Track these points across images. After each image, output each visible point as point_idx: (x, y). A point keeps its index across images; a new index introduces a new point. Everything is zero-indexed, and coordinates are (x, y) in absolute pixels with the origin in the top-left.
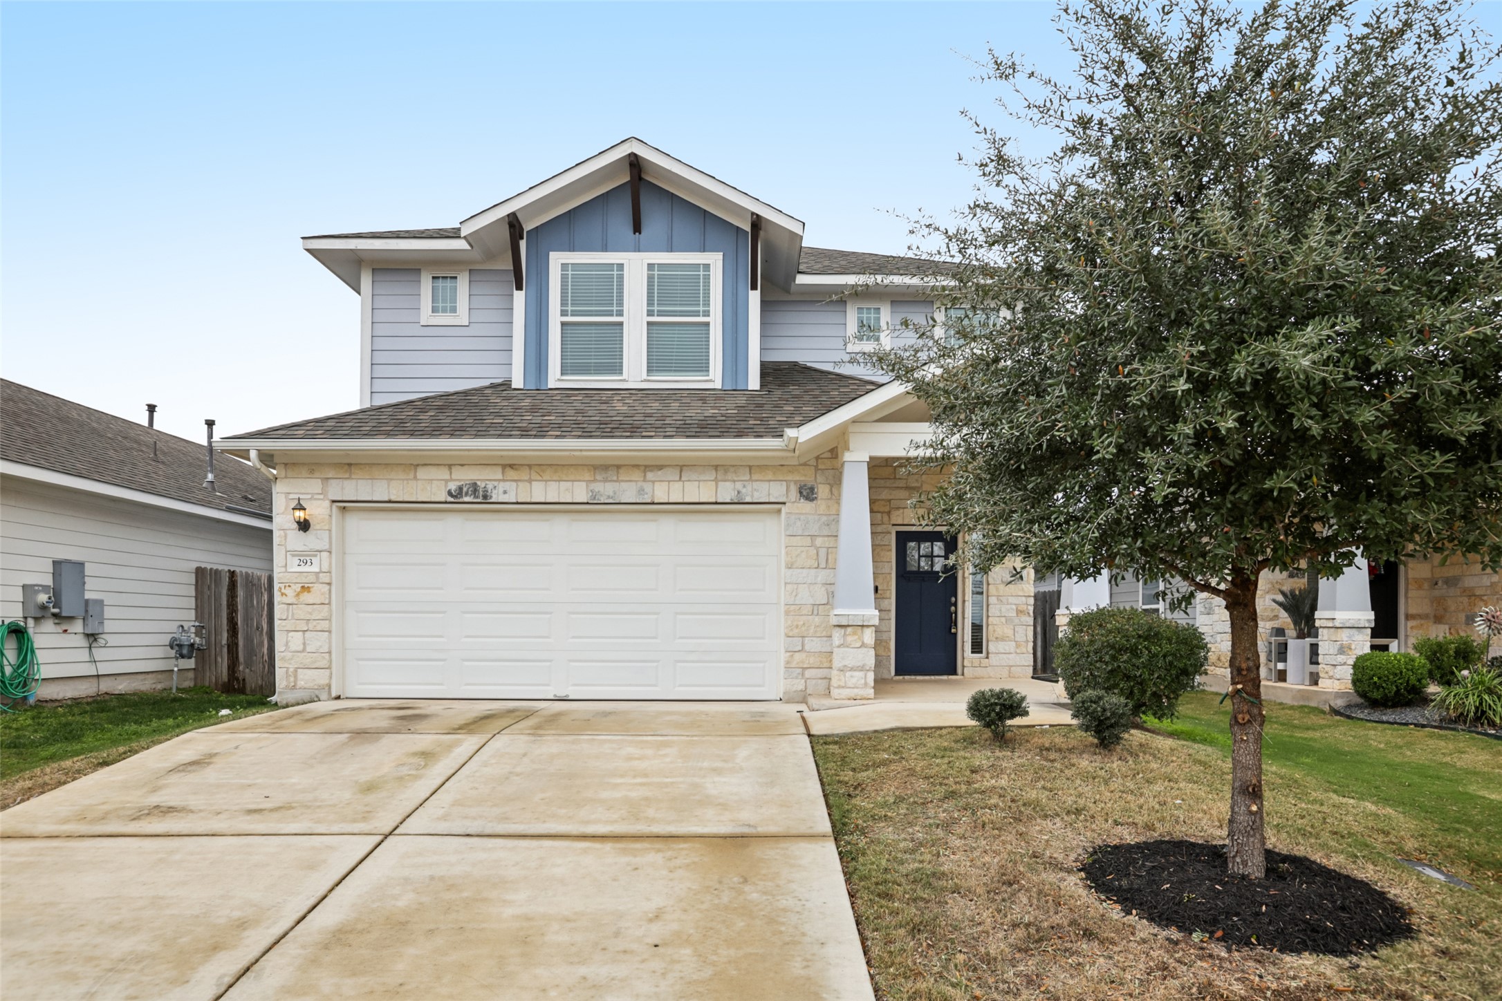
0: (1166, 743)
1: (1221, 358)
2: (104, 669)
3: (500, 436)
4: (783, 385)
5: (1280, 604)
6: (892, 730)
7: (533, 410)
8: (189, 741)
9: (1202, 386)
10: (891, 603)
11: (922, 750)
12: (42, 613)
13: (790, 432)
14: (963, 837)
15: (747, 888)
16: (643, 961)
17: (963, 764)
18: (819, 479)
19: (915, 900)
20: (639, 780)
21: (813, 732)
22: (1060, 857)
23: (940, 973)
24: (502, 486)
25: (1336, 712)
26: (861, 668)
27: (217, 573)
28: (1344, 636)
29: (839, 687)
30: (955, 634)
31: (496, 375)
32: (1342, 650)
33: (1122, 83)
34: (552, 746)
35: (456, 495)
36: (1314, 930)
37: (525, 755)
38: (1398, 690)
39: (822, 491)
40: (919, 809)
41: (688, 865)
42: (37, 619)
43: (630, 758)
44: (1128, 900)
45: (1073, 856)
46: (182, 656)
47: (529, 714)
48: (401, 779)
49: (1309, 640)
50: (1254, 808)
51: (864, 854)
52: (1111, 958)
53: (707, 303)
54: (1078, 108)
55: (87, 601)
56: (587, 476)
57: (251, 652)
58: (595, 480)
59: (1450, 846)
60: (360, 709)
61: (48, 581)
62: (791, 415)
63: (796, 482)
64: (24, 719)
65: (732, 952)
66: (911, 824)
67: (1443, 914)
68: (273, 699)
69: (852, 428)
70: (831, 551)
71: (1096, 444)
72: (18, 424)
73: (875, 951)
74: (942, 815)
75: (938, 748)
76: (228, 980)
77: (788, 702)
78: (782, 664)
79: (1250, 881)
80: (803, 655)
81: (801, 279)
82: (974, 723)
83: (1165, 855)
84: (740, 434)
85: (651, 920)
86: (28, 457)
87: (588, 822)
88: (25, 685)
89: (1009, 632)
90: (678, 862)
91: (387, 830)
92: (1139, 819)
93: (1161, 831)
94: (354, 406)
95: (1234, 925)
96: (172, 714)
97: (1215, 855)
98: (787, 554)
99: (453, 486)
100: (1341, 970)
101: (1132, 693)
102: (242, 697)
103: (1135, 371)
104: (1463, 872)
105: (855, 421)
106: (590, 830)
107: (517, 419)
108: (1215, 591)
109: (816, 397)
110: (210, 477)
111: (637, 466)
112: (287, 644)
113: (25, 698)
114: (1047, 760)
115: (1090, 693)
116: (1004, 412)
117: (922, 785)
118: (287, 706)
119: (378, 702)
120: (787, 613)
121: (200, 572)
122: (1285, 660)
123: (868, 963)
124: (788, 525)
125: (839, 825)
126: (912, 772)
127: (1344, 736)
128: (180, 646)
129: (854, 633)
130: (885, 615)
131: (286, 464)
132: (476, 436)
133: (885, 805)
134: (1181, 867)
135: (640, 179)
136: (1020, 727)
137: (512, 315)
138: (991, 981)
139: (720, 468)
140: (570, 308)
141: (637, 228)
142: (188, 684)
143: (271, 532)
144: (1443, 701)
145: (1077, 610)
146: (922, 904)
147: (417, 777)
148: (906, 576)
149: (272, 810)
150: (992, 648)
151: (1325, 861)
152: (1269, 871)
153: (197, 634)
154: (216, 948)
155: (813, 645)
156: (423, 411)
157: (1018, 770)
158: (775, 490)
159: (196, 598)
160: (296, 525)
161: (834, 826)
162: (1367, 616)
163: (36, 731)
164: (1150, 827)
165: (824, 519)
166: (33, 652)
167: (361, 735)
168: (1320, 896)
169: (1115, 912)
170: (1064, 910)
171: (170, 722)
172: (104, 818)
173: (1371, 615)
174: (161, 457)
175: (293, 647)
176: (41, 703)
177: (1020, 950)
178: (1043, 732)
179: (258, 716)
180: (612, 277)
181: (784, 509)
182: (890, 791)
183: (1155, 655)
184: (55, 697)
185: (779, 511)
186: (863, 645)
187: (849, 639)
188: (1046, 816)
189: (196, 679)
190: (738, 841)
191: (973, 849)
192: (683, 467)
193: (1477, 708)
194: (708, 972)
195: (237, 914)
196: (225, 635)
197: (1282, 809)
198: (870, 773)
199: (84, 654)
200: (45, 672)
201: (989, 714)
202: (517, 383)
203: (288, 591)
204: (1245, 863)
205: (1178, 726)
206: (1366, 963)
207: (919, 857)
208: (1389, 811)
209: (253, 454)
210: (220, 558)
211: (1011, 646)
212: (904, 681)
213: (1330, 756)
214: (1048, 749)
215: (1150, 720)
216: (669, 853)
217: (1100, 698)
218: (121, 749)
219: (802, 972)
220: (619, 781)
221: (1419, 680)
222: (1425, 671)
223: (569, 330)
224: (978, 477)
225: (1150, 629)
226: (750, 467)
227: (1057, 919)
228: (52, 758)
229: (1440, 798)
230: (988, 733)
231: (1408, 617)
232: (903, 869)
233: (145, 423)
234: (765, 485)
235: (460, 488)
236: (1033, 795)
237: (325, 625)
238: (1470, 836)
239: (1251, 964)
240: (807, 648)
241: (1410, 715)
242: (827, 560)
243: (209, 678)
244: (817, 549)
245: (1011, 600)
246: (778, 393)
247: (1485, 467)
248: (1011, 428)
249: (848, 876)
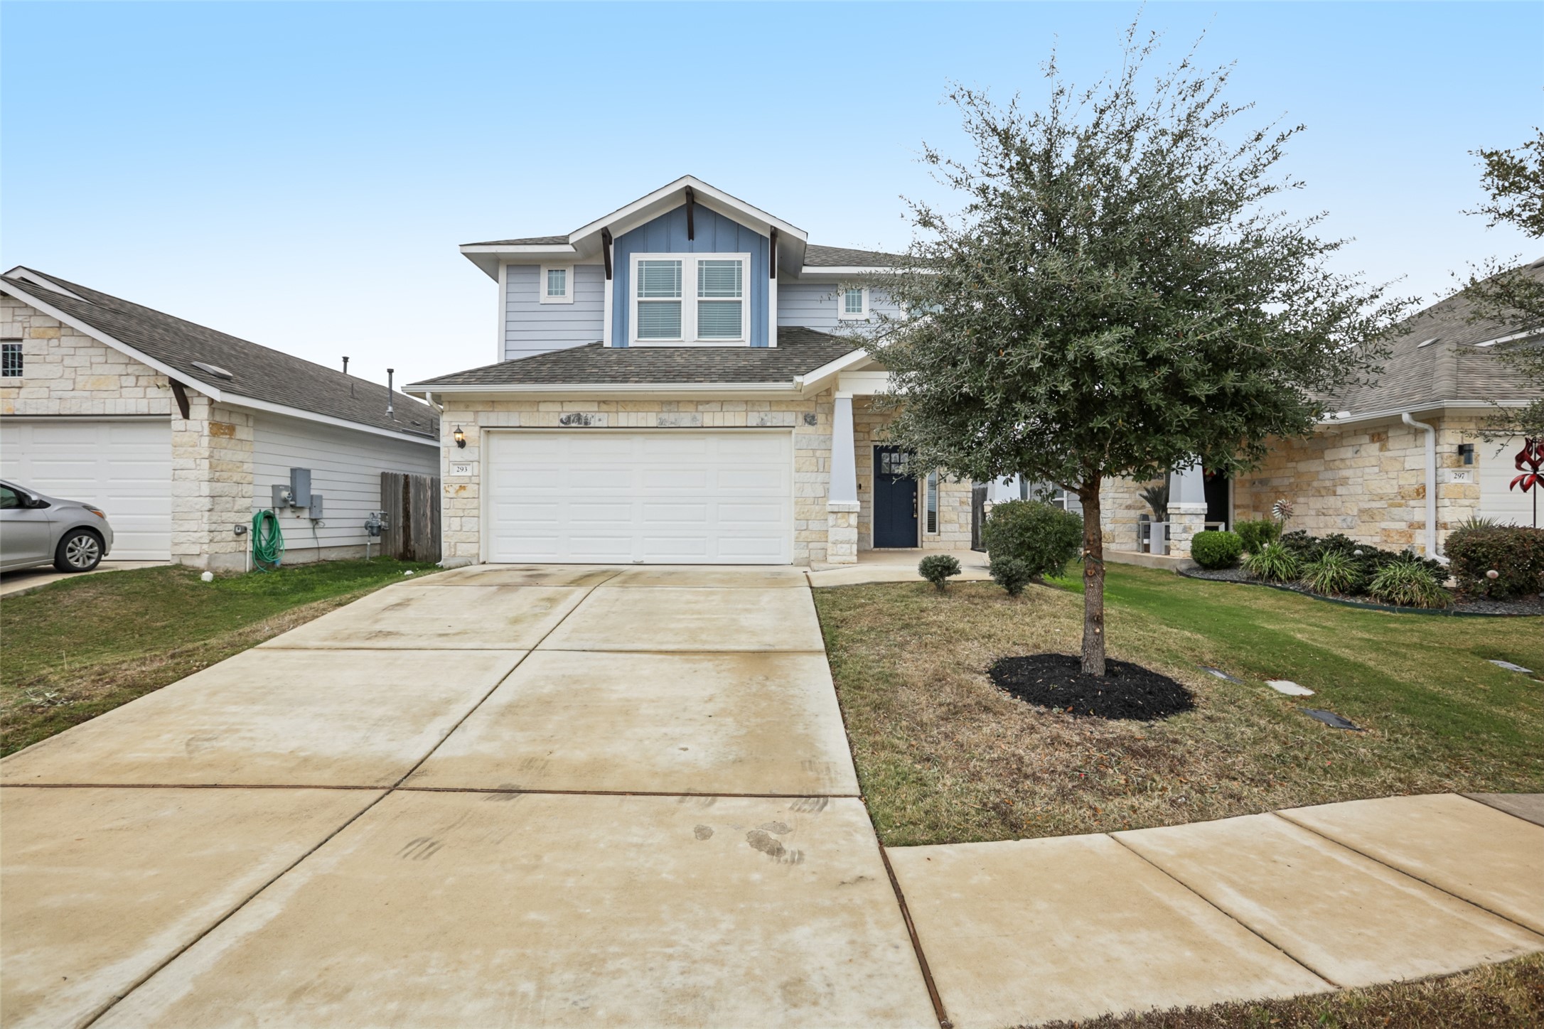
0: (1054, 593)
1: (1062, 347)
2: (322, 543)
3: (597, 382)
4: (793, 343)
5: (1145, 497)
6: (868, 583)
7: (619, 362)
8: (392, 591)
9: (1050, 363)
10: (871, 496)
11: (888, 597)
12: (284, 505)
13: (798, 379)
14: (912, 652)
15: (768, 683)
16: (702, 725)
17: (915, 606)
18: (819, 410)
19: (877, 690)
20: (695, 616)
21: (814, 585)
22: (975, 665)
23: (891, 732)
24: (598, 416)
25: (1181, 573)
26: (848, 542)
27: (396, 476)
28: (1186, 520)
29: (833, 555)
30: (916, 519)
31: (592, 338)
32: (1185, 530)
33: (1007, 166)
34: (634, 593)
35: (566, 422)
36: (1130, 706)
37: (617, 600)
38: (1221, 558)
39: (821, 418)
40: (884, 635)
41: (729, 669)
42: (281, 509)
43: (688, 602)
44: (1015, 690)
45: (983, 664)
46: (373, 535)
47: (617, 574)
48: (535, 615)
49: (1164, 523)
50: (1098, 631)
51: (846, 663)
52: (999, 723)
53: (740, 287)
54: (979, 180)
55: (312, 496)
56: (657, 408)
57: (419, 532)
58: (662, 411)
59: (1233, 658)
60: (500, 570)
61: (287, 482)
62: (799, 366)
63: (802, 412)
64: (275, 577)
65: (759, 720)
66: (878, 645)
67: (1215, 697)
68: (440, 564)
69: (841, 376)
70: (827, 460)
71: (987, 399)
72: (266, 375)
73: (850, 720)
74: (899, 639)
75: (899, 596)
76: (446, 732)
77: (797, 566)
78: (793, 539)
79: (1095, 678)
80: (807, 533)
81: (806, 270)
82: (923, 579)
83: (1042, 662)
84: (763, 380)
85: (706, 702)
86: (277, 398)
87: (662, 643)
88: (274, 554)
89: (955, 517)
90: (723, 667)
91: (531, 647)
92: (1030, 642)
93: (1044, 649)
94: (495, 362)
95: (1080, 704)
96: (369, 575)
97: (1075, 662)
98: (796, 462)
99: (564, 416)
100: (1142, 728)
101: (1034, 559)
102: (413, 563)
103: (1009, 354)
104: (1239, 673)
105: (842, 370)
106: (664, 647)
107: (608, 369)
108: (1074, 490)
109: (816, 352)
110: (390, 409)
111: (691, 402)
112: (449, 526)
113: (274, 563)
114: (973, 603)
115: (1003, 558)
116: (932, 375)
117: (887, 619)
118: (450, 569)
119: (512, 566)
120: (796, 503)
121: (384, 476)
122: (1148, 537)
123: (846, 727)
124: (797, 442)
125: (830, 646)
126: (880, 611)
127: (1183, 589)
128: (372, 527)
129: (843, 517)
130: (865, 505)
131: (449, 402)
132: (581, 382)
133: (861, 632)
134: (1051, 669)
135: (693, 202)
136: (955, 582)
137: (604, 296)
138: (923, 737)
139: (750, 403)
140: (644, 292)
141: (691, 236)
142: (376, 554)
143: (438, 449)
144: (1249, 564)
145: (997, 502)
146: (882, 693)
147: (546, 614)
148: (882, 478)
149: (454, 634)
150: (942, 528)
151: (1148, 667)
152: (1107, 671)
153: (382, 519)
154: (435, 714)
155: (814, 525)
156: (543, 364)
157: (952, 610)
158: (789, 418)
159: (382, 494)
160: (456, 444)
161: (826, 646)
162: (1203, 506)
163: (284, 585)
164: (1037, 646)
165: (822, 437)
166: (279, 532)
167: (505, 587)
168: (1138, 686)
169: (1006, 697)
170: (973, 696)
171: (369, 580)
172: (348, 638)
173: (1205, 506)
174: (356, 395)
175: (454, 528)
176: (284, 566)
177: (943, 719)
178: (972, 585)
179: (432, 575)
180: (673, 270)
181: (794, 431)
182: (865, 623)
183: (1049, 533)
184: (292, 562)
185: (791, 432)
186: (849, 526)
187: (840, 521)
188: (968, 640)
189: (381, 550)
190: (762, 655)
191: (918, 660)
192: (723, 402)
193: (1270, 569)
194: (743, 731)
195: (444, 696)
196: (401, 520)
197: (1127, 635)
198: (852, 612)
199: (309, 533)
200: (287, 545)
201: (933, 573)
202: (608, 343)
203: (450, 489)
204: (1092, 666)
205: (1065, 581)
206: (1159, 724)
207: (881, 664)
208: (1199, 636)
209: (428, 395)
210: (398, 466)
211: (956, 527)
212: (880, 552)
213: (1170, 602)
214: (974, 597)
215: (1046, 577)
216: (717, 662)
217: (1009, 562)
218: (349, 596)
219: (803, 732)
220: (682, 617)
221: (1235, 551)
222: (1239, 544)
223: (643, 307)
224: (917, 416)
225: (1046, 515)
226: (770, 402)
227: (968, 701)
228: (299, 602)
229: (1235, 628)
230: (933, 586)
231: (1235, 507)
232: (871, 672)
233: (342, 370)
234: (781, 414)
235: (569, 418)
236: (961, 626)
237: (475, 512)
238: (1248, 651)
239: (1087, 725)
240: (810, 527)
241: (1229, 574)
242: (824, 467)
243: (391, 550)
244: (817, 458)
245: (956, 494)
246: (790, 349)
247: (1221, 415)
248: (936, 386)
249: (835, 677)
